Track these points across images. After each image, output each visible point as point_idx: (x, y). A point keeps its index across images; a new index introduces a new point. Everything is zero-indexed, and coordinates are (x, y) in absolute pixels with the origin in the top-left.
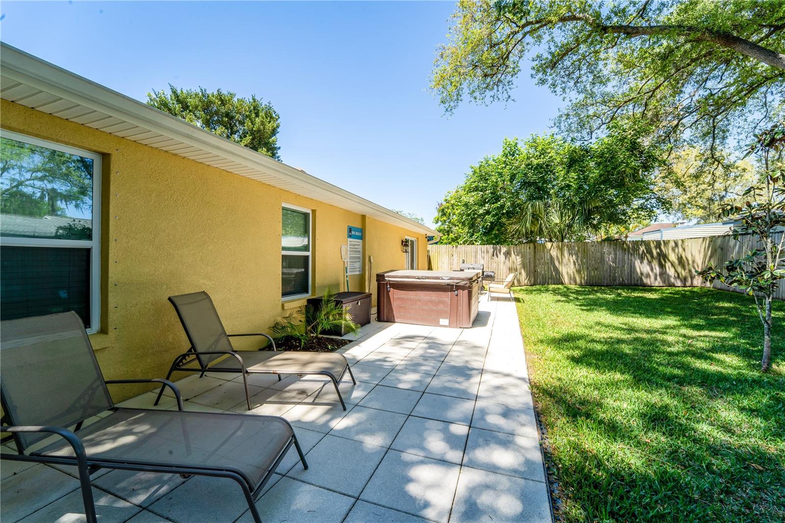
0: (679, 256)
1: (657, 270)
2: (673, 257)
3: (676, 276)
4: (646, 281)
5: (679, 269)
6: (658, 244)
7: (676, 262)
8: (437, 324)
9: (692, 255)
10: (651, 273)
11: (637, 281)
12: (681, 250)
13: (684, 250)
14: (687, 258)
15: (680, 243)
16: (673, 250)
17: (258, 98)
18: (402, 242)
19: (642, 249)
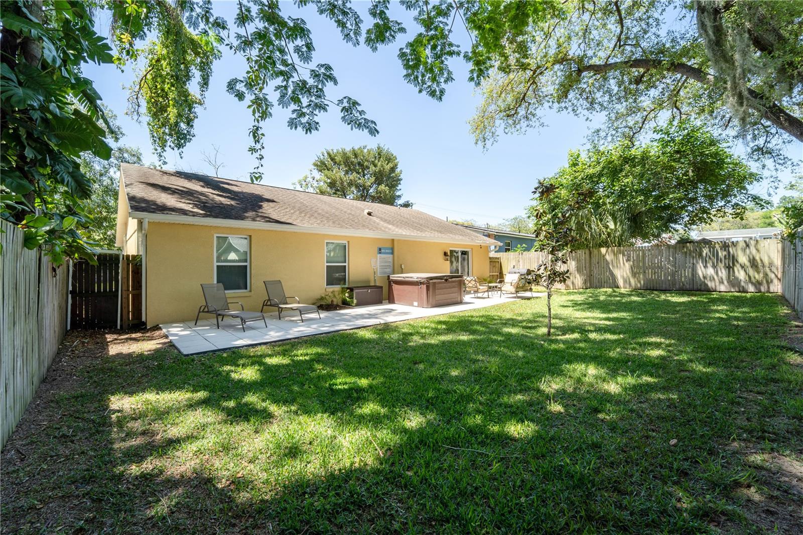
0: (751, 257)
1: (723, 273)
2: (743, 259)
3: (747, 279)
4: (711, 284)
5: (751, 272)
6: (725, 246)
7: (748, 264)
8: (412, 305)
9: (769, 257)
10: (716, 277)
11: (701, 285)
12: (754, 251)
13: (758, 250)
14: (761, 260)
15: (753, 243)
16: (744, 250)
17: (382, 146)
18: (445, 254)
19: (705, 252)
